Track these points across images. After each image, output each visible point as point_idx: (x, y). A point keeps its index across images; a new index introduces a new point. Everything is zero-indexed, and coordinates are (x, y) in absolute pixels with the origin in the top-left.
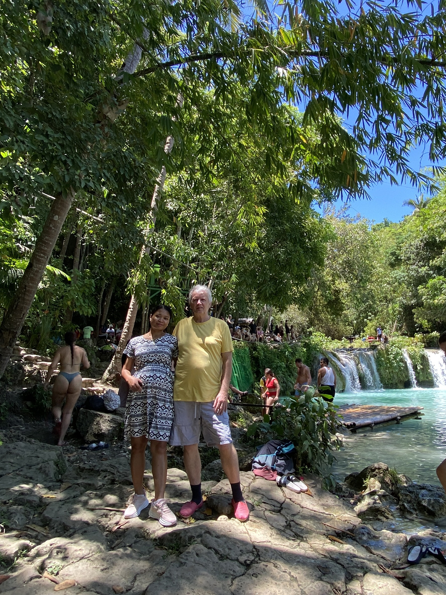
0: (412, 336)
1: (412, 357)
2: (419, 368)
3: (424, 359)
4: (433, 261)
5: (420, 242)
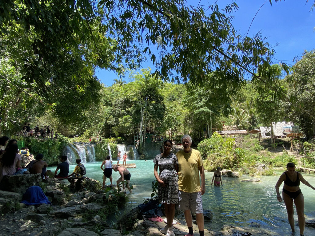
1: (112, 148)
2: (113, 152)
4: (127, 108)
5: (123, 99)
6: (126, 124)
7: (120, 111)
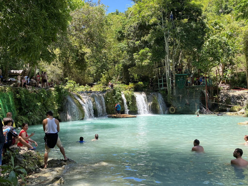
0: (128, 84)
1: (127, 97)
2: (130, 103)
3: (133, 98)
4: (143, 38)
5: (136, 25)
6: (144, 61)
7: (134, 44)
